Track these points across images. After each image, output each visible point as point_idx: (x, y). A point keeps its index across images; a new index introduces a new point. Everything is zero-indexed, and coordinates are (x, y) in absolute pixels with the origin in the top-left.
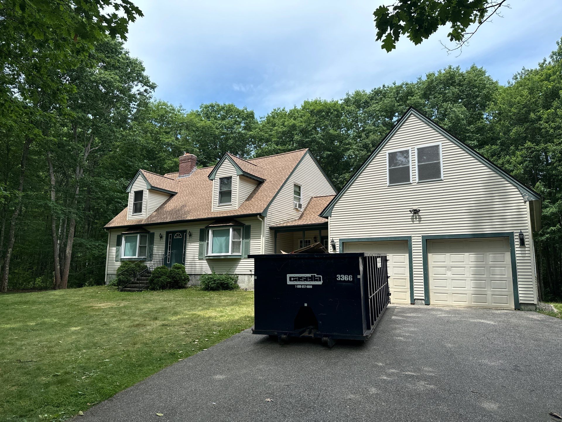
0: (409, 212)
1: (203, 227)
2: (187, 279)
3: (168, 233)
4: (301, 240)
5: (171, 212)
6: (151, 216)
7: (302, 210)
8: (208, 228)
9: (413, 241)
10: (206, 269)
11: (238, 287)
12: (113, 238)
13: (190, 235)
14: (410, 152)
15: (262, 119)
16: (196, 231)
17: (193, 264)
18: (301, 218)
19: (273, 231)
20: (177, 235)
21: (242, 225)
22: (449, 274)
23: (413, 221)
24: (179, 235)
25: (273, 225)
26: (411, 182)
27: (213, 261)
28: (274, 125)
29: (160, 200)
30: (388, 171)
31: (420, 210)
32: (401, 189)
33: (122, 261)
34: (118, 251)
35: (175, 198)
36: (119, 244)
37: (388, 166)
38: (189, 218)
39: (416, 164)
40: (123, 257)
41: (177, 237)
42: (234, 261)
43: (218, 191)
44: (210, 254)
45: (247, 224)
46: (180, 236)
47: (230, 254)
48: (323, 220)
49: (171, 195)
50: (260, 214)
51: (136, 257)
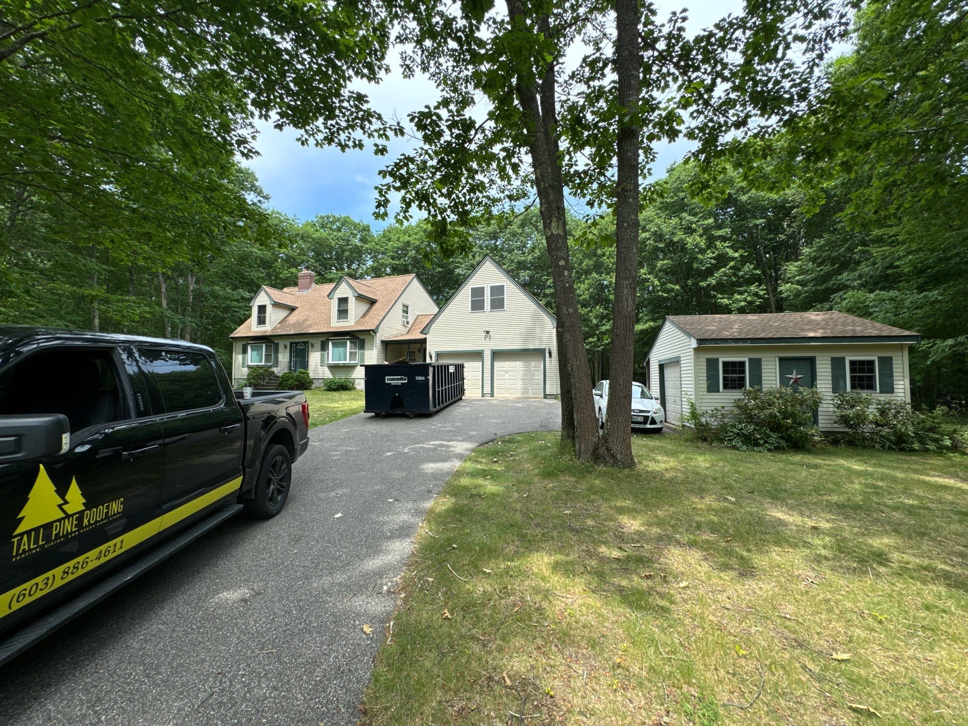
0: (483, 332)
1: (324, 339)
2: (311, 382)
3: (291, 344)
4: (408, 350)
5: (294, 325)
6: (275, 328)
7: (409, 326)
8: (328, 340)
9: (485, 353)
10: (328, 374)
11: (355, 389)
12: (238, 347)
13: (312, 346)
14: (486, 288)
15: (378, 233)
16: (317, 343)
17: (316, 370)
18: (408, 332)
19: (384, 344)
20: (300, 345)
21: (358, 338)
22: (507, 376)
23: (485, 339)
24: (302, 345)
25: (384, 339)
26: (485, 310)
27: (333, 368)
29: (283, 314)
30: (470, 300)
31: (490, 331)
32: (478, 315)
33: (249, 367)
34: (244, 359)
35: (296, 312)
36: (245, 351)
37: (470, 297)
38: (311, 331)
39: (489, 297)
40: (250, 364)
41: (299, 347)
42: (352, 367)
43: (336, 308)
44: (331, 362)
45: (362, 337)
46: (303, 347)
47: (347, 362)
48: (422, 336)
49: (292, 309)
50: (373, 330)
51: (263, 363)
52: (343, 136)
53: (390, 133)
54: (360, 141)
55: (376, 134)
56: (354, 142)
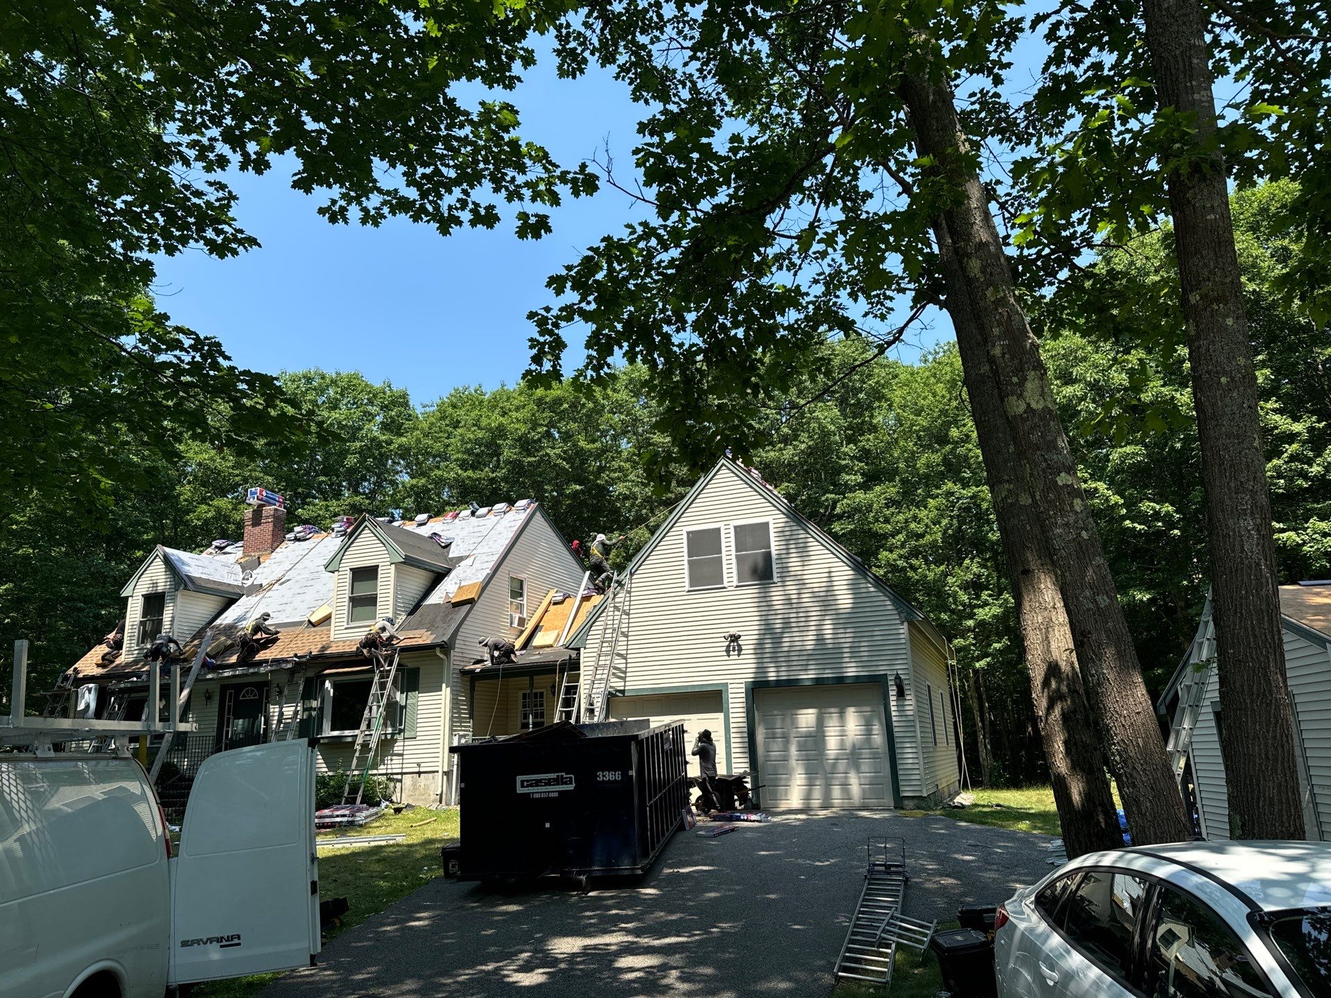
0: (723, 639)
1: (311, 675)
3: (224, 689)
4: (525, 692)
7: (526, 629)
8: (322, 676)
9: (730, 691)
13: (280, 690)
14: (723, 532)
15: (428, 409)
16: (294, 684)
19: (467, 678)
20: (247, 692)
23: (729, 656)
24: (252, 691)
25: (467, 665)
26: (726, 584)
27: (333, 748)
28: (456, 425)
30: (686, 563)
31: (740, 636)
32: (708, 598)
37: (686, 554)
39: (733, 553)
41: (246, 696)
42: (382, 745)
43: (346, 594)
44: (326, 732)
45: (412, 665)
46: (255, 695)
48: (570, 655)
49: (228, 600)
50: (441, 646)
52: (449, 200)
53: (563, 190)
54: (490, 208)
55: (527, 193)
56: (475, 211)
